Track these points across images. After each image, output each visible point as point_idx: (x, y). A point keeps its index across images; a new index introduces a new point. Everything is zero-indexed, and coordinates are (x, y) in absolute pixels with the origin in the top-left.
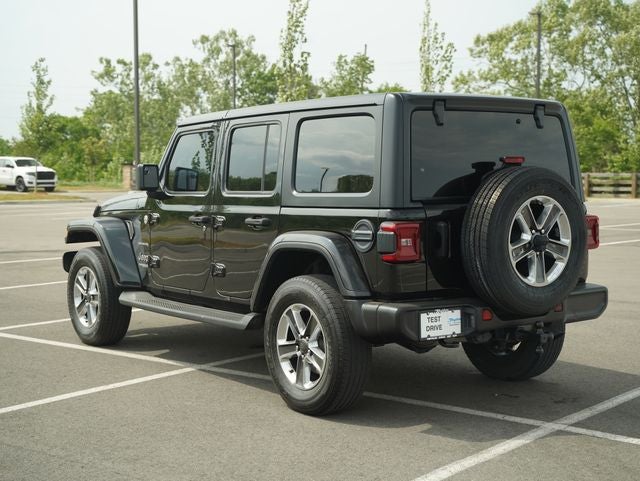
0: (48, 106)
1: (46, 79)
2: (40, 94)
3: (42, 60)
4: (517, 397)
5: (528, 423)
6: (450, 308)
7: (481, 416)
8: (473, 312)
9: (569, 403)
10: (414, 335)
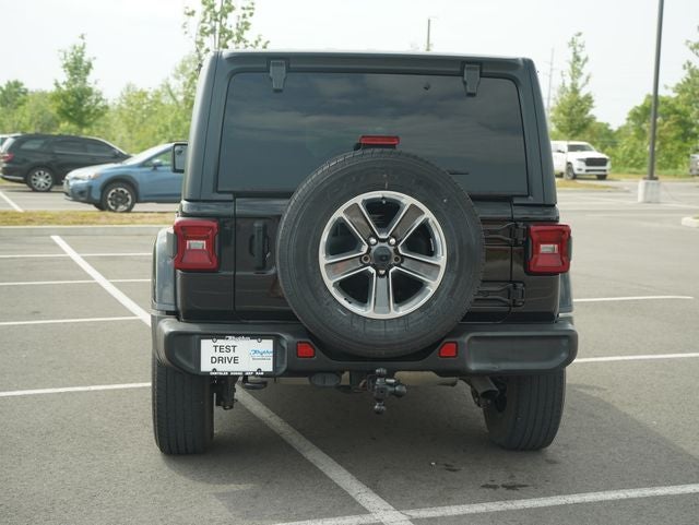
0: (583, 85)
1: (583, 57)
2: (576, 73)
3: (580, 34)
4: (455, 470)
5: (367, 507)
6: (253, 337)
7: (338, 487)
8: (285, 345)
9: (501, 490)
10: (192, 367)
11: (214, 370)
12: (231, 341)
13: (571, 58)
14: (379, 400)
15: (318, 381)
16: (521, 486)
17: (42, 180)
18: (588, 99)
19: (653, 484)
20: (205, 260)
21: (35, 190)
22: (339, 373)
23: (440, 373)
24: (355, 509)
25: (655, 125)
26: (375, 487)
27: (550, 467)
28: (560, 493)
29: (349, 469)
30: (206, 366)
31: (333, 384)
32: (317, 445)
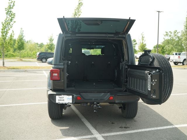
0: (144, 42)
2: (143, 40)
3: (143, 33)
4: (114, 123)
5: (93, 133)
6: (67, 95)
7: (87, 128)
8: (74, 97)
9: (123, 128)
10: (54, 102)
11: (59, 102)
12: (63, 96)
13: (142, 37)
14: (95, 110)
15: (82, 105)
16: (128, 127)
17: (44, 60)
18: (145, 44)
19: (157, 126)
20: (57, 78)
21: (43, 62)
22: (87, 103)
23: (110, 103)
24: (90, 133)
25: (158, 49)
26: (95, 128)
27: (135, 122)
28: (136, 129)
29: (91, 123)
30: (57, 102)
31: (86, 105)
32: (85, 117)
